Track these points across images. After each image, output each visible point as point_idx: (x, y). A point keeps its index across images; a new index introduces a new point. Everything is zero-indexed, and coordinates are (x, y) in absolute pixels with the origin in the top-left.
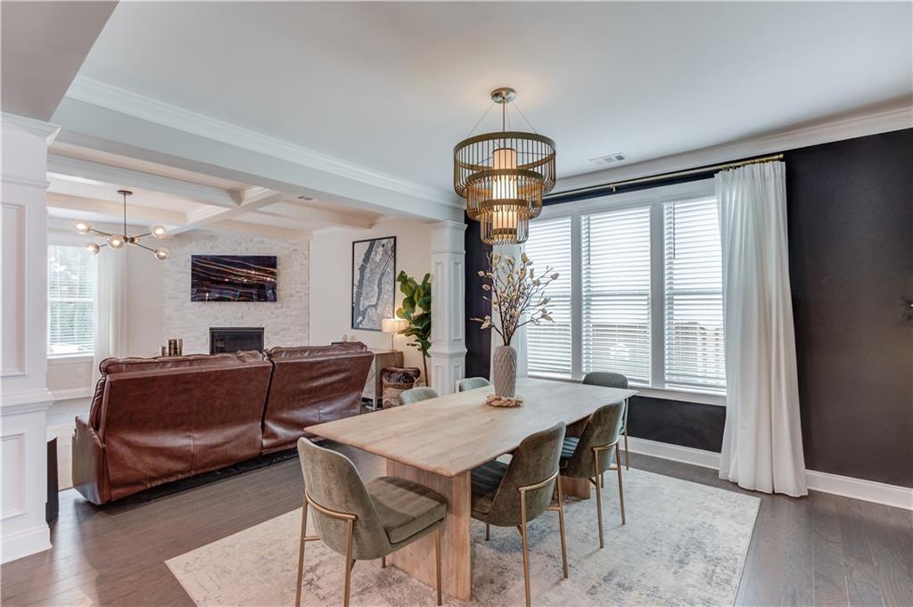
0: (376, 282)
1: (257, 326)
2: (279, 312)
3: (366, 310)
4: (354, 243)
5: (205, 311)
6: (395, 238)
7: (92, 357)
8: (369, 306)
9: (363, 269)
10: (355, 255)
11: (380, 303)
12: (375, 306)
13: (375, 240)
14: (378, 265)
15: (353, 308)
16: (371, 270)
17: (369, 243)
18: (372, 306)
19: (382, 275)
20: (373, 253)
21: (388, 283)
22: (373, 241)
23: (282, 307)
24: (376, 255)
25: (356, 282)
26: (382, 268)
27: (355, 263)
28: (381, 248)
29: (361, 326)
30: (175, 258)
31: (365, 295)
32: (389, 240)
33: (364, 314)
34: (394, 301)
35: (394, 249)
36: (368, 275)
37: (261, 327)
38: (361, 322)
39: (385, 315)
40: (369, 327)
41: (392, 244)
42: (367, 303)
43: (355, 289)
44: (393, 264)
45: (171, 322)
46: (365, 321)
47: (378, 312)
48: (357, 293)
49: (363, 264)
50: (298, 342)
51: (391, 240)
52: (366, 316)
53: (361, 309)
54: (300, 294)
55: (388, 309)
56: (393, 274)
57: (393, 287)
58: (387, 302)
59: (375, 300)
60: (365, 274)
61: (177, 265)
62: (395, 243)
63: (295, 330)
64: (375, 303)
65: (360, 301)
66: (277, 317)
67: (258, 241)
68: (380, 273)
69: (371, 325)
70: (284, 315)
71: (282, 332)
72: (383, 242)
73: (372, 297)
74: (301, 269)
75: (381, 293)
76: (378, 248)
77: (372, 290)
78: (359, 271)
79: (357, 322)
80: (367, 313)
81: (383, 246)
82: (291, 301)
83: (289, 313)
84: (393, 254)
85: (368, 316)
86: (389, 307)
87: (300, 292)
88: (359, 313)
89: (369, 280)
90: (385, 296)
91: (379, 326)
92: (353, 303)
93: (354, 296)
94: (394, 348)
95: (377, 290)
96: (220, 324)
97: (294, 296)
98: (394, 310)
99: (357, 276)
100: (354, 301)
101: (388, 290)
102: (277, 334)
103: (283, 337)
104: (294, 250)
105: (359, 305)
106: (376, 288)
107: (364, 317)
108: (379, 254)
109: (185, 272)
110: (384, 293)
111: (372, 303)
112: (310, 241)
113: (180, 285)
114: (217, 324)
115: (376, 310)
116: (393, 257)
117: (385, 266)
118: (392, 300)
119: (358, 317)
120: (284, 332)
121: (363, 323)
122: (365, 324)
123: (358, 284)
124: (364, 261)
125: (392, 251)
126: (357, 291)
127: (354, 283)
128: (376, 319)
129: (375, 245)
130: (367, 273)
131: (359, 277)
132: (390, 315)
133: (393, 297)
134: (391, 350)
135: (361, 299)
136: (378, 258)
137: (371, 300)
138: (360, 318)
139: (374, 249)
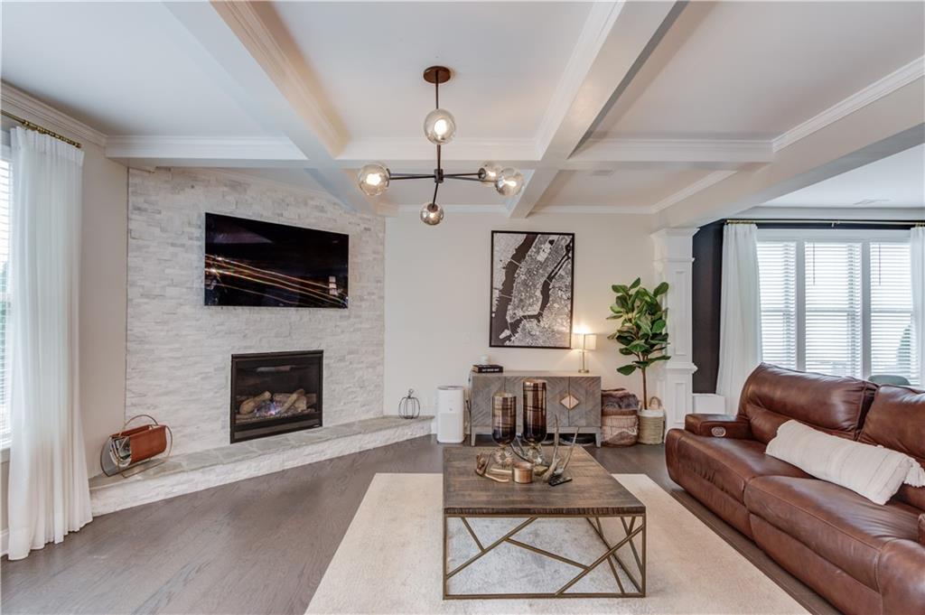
0: (539, 286)
1: (313, 348)
2: (346, 324)
3: (520, 321)
4: (493, 232)
5: (221, 324)
6: (573, 235)
8: (525, 317)
9: (511, 269)
10: (496, 248)
11: (545, 313)
12: (538, 317)
13: (537, 233)
14: (543, 265)
15: (491, 317)
16: (529, 271)
17: (525, 235)
18: (530, 317)
19: (550, 278)
20: (533, 249)
21: (560, 289)
22: (531, 237)
23: (349, 317)
24: (538, 252)
25: (498, 284)
26: (550, 270)
27: (495, 258)
28: (548, 245)
29: (507, 343)
30: (160, 213)
31: (517, 302)
32: (562, 236)
33: (514, 327)
34: (571, 311)
35: (570, 248)
36: (523, 277)
37: (320, 349)
38: (508, 338)
39: (556, 328)
40: (523, 344)
41: (568, 242)
42: (520, 313)
43: (496, 294)
44: (570, 266)
45: (147, 346)
46: (517, 335)
47: (542, 324)
48: (501, 299)
49: (511, 262)
50: (370, 370)
51: (566, 237)
52: (519, 330)
53: (509, 321)
54: (373, 297)
55: (560, 321)
56: (570, 278)
57: (570, 294)
58: (559, 313)
59: (535, 310)
60: (516, 275)
61: (163, 230)
62: (573, 240)
63: (366, 352)
64: (536, 313)
65: (506, 310)
66: (343, 332)
67: (317, 207)
68: (547, 275)
69: (528, 341)
70: (352, 330)
71: (350, 356)
72: (552, 237)
73: (530, 305)
74: (374, 259)
75: (548, 301)
76: (541, 244)
77: (531, 297)
78: (504, 270)
79: (501, 337)
80: (521, 326)
81: (551, 242)
82: (361, 306)
83: (359, 326)
84: (570, 255)
85: (524, 329)
86: (562, 319)
87: (373, 294)
88: (504, 326)
89: (525, 283)
90: (556, 305)
91: (544, 342)
92: (491, 312)
93: (495, 302)
94: (586, 369)
95: (541, 297)
96: (250, 347)
97: (366, 300)
98: (571, 322)
99: (500, 277)
100: (494, 310)
101: (561, 298)
102: (342, 359)
103: (351, 363)
104: (365, 229)
105: (505, 315)
106: (538, 293)
107: (514, 331)
108: (542, 253)
109: (183, 246)
110: (554, 302)
111: (530, 313)
112: (387, 220)
113: (167, 271)
114: (246, 348)
115: (539, 321)
116: (569, 258)
117: (555, 268)
118: (567, 310)
119: (503, 330)
120: (352, 356)
121: (513, 339)
122: (516, 340)
123: (501, 288)
124: (514, 257)
125: (568, 251)
126: (500, 297)
127: (494, 286)
128: (538, 333)
129: (537, 240)
130: (521, 275)
131: (504, 279)
132: (566, 329)
133: (569, 306)
134: (580, 371)
135: (509, 307)
136: (542, 257)
137: (530, 308)
138: (507, 333)
139: (534, 245)
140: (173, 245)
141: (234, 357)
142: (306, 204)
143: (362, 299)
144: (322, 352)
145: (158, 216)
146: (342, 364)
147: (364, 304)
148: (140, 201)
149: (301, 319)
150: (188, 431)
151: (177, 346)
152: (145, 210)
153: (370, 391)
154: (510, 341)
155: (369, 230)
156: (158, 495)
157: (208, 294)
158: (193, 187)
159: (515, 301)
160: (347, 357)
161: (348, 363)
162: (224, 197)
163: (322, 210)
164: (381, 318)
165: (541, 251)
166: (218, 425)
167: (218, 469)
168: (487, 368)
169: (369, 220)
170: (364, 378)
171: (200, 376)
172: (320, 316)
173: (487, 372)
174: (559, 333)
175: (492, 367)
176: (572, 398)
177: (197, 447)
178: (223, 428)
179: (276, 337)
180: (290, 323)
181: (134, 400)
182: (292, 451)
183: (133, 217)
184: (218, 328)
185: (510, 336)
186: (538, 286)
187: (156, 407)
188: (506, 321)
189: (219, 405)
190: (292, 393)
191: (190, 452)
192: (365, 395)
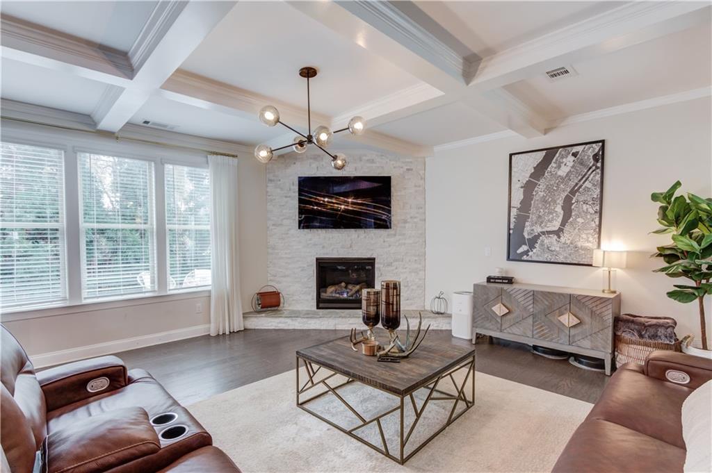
0: (560, 202)
1: (368, 256)
2: (392, 240)
3: (537, 237)
4: (511, 155)
5: (310, 240)
6: (603, 142)
7: (210, 291)
8: (543, 233)
9: (529, 188)
10: (514, 169)
11: (567, 228)
12: (558, 233)
13: (558, 148)
14: (564, 180)
15: (509, 234)
16: (549, 187)
17: (543, 153)
18: (549, 233)
19: (573, 192)
20: (553, 164)
21: (585, 202)
22: (550, 153)
23: (395, 235)
24: (559, 167)
25: (516, 202)
26: (572, 184)
27: (514, 179)
28: (571, 158)
29: (525, 257)
30: (280, 180)
31: (535, 218)
32: (588, 146)
33: (532, 243)
34: (600, 226)
35: (600, 157)
36: (542, 194)
37: (373, 257)
38: (526, 253)
39: (579, 244)
40: (541, 259)
41: (597, 151)
42: (538, 229)
43: (514, 212)
44: (598, 178)
45: (276, 251)
46: (534, 251)
47: (562, 240)
48: (518, 217)
49: (529, 180)
50: (413, 274)
51: (594, 145)
52: (537, 246)
53: (526, 237)
54: (415, 220)
55: (584, 236)
56: (598, 190)
57: (598, 207)
58: (584, 227)
59: (555, 225)
60: (534, 193)
61: (282, 189)
62: (603, 148)
63: (410, 261)
64: (556, 229)
65: (524, 227)
66: (390, 246)
67: (368, 160)
68: (569, 190)
69: (547, 257)
70: (397, 244)
71: (395, 263)
72: (575, 149)
73: (549, 221)
74: (416, 191)
75: (570, 216)
76: (562, 158)
77: (550, 213)
78: (522, 189)
79: (518, 252)
80: (539, 241)
81: (575, 155)
82: (405, 227)
83: (403, 241)
84: (599, 165)
85: (542, 245)
86: (587, 234)
87: (415, 217)
88: (522, 241)
89: (544, 200)
90: (580, 220)
91: (566, 258)
92: (509, 229)
93: (513, 220)
94: (612, 289)
95: (562, 212)
96: (327, 254)
97: (409, 222)
98: (599, 238)
99: (518, 196)
100: (512, 227)
101: (587, 212)
102: (390, 265)
103: (396, 268)
104: (408, 170)
105: (523, 231)
106: (559, 209)
107: (532, 247)
108: (565, 166)
109: (290, 197)
110: (578, 216)
111: (549, 229)
112: (426, 159)
113: (284, 211)
114: (324, 254)
115: (559, 237)
116: (597, 168)
117: (580, 181)
118: (594, 225)
119: (521, 246)
120: (397, 263)
121: (530, 253)
122: (533, 255)
123: (519, 206)
124: (532, 176)
125: (596, 160)
126: (518, 215)
127: (512, 205)
128: (558, 249)
129: (557, 155)
130: (540, 191)
131: (522, 197)
132: (591, 244)
133: (597, 220)
134: (603, 291)
135: (527, 224)
136: (563, 172)
137: (549, 224)
138: (524, 248)
139: (554, 160)
140: (286, 197)
141: (317, 259)
142: (361, 160)
143: (405, 222)
144: (374, 259)
145: (279, 183)
146: (390, 268)
147: (407, 225)
148: (271, 176)
149: (358, 237)
150: (295, 298)
151: (289, 251)
152: (274, 181)
153: (413, 290)
154: (528, 255)
155: (412, 170)
156: (272, 325)
157: (300, 222)
158: (295, 163)
159: (533, 217)
160: (394, 264)
161: (394, 268)
162: (310, 165)
163: (372, 161)
164: (423, 235)
165: (563, 165)
166: (309, 297)
167: (299, 319)
168: (495, 279)
169: (411, 162)
170: (408, 280)
171: (300, 269)
172: (373, 235)
173: (495, 282)
174: (586, 249)
175: (503, 278)
176: (571, 316)
177: (298, 307)
178: (313, 299)
179: (342, 248)
180: (351, 240)
181: (272, 278)
182: (340, 319)
183: (269, 185)
184: (309, 242)
185: (528, 251)
186: (558, 201)
187: (280, 283)
188: (525, 238)
189: (310, 286)
190: (357, 284)
191: (295, 309)
192: (408, 292)
